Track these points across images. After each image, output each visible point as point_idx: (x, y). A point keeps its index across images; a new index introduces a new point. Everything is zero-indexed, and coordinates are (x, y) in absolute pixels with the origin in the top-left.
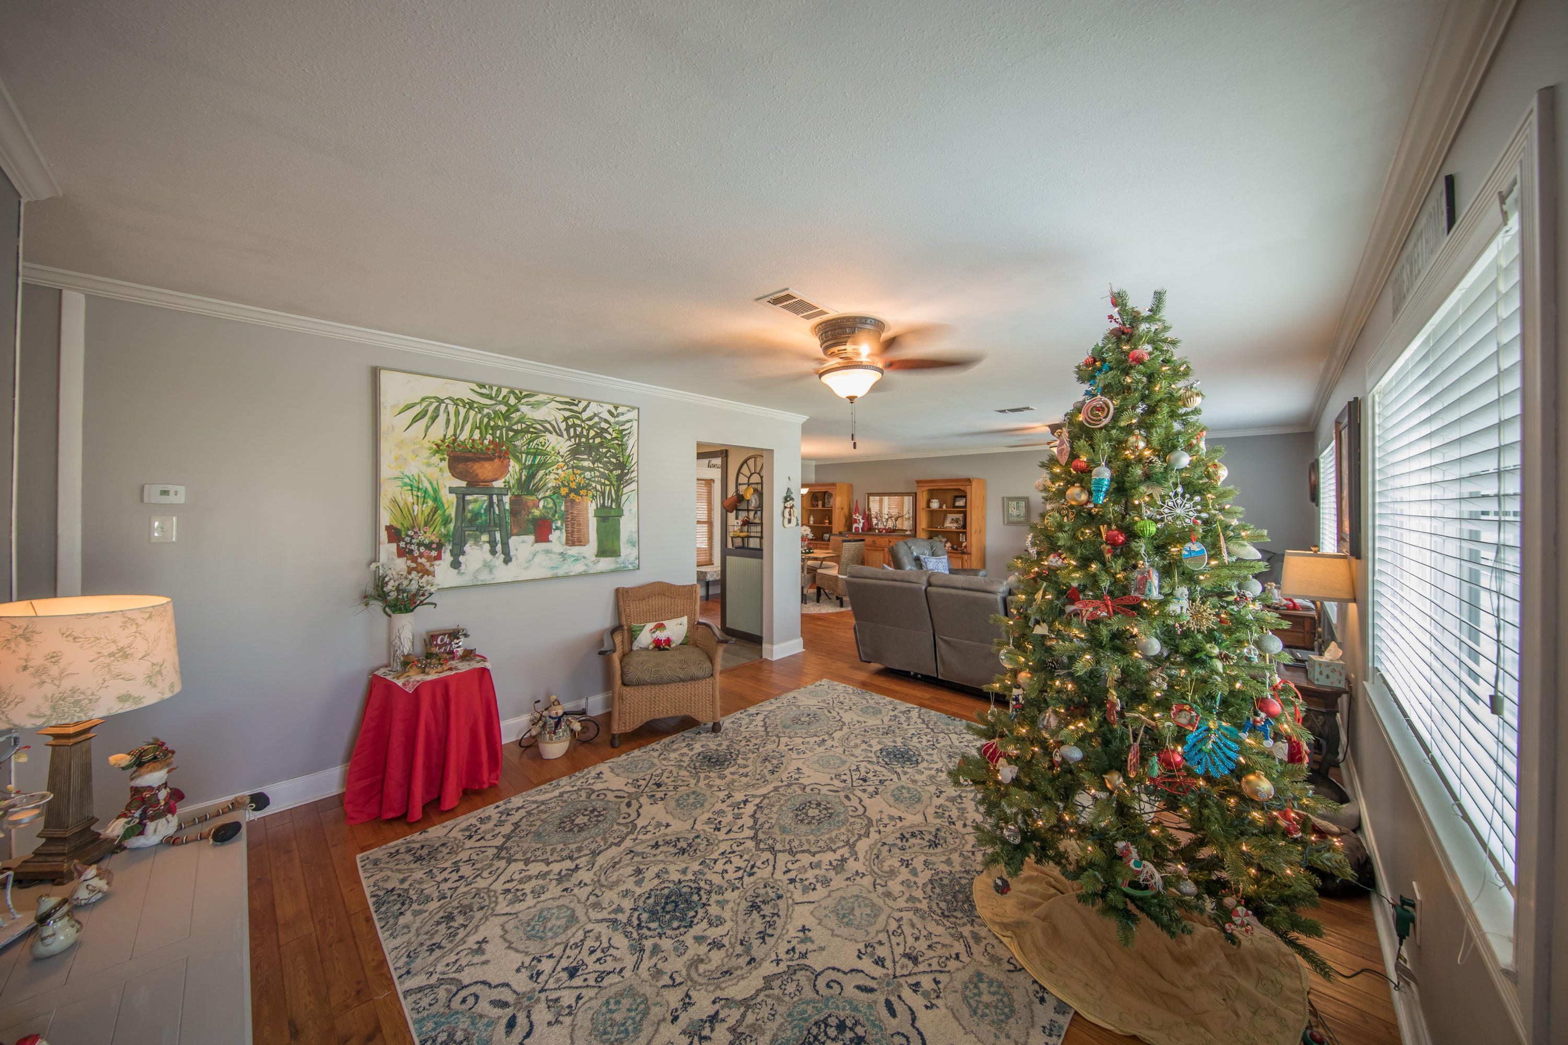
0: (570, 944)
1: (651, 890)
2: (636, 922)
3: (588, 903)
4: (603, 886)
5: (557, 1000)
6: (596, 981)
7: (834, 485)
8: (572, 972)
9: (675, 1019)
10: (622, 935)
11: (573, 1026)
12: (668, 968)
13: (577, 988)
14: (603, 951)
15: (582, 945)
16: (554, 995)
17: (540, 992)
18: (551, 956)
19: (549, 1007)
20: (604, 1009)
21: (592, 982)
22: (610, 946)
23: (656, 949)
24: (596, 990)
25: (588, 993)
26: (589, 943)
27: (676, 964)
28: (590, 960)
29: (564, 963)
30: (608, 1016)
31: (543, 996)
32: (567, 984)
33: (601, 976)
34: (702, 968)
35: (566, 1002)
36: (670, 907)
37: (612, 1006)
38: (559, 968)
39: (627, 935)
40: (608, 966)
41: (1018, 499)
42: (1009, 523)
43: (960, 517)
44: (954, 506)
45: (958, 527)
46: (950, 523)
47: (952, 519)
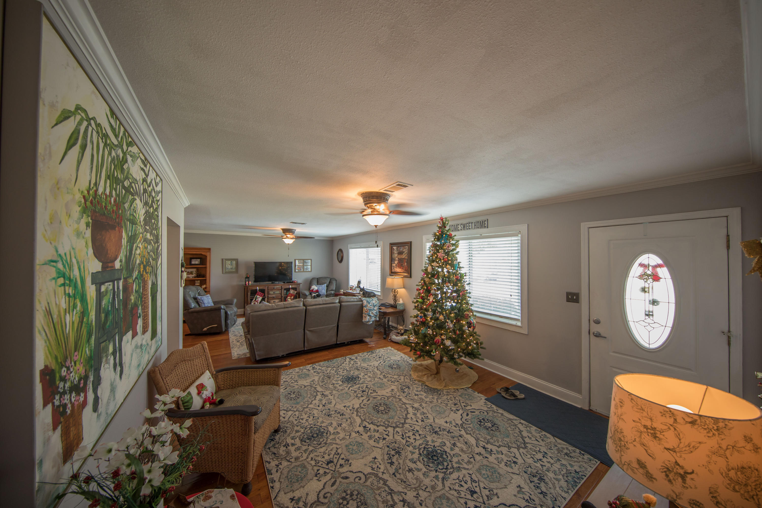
0: (458, 495)
1: (424, 465)
2: (444, 470)
3: (431, 491)
4: (419, 485)
5: (487, 496)
6: (476, 482)
8: (473, 493)
9: (486, 457)
10: (451, 475)
11: (497, 489)
12: (466, 460)
13: (480, 489)
14: (461, 481)
15: (458, 490)
16: (485, 498)
17: (485, 504)
18: (466, 503)
19: (491, 499)
20: (488, 479)
21: (477, 484)
22: (458, 479)
23: (458, 462)
24: (480, 482)
25: (482, 485)
26: (457, 487)
27: (465, 457)
28: (466, 486)
29: (469, 497)
30: (490, 477)
31: (486, 502)
32: (479, 494)
33: (473, 481)
34: (465, 449)
35: (487, 492)
36: (435, 458)
37: (486, 476)
38: (473, 498)
39: (451, 473)
40: (469, 479)
41: (231, 260)
42: (226, 273)
43: (194, 270)
44: (191, 264)
45: (194, 277)
46: (187, 274)
47: (188, 272)
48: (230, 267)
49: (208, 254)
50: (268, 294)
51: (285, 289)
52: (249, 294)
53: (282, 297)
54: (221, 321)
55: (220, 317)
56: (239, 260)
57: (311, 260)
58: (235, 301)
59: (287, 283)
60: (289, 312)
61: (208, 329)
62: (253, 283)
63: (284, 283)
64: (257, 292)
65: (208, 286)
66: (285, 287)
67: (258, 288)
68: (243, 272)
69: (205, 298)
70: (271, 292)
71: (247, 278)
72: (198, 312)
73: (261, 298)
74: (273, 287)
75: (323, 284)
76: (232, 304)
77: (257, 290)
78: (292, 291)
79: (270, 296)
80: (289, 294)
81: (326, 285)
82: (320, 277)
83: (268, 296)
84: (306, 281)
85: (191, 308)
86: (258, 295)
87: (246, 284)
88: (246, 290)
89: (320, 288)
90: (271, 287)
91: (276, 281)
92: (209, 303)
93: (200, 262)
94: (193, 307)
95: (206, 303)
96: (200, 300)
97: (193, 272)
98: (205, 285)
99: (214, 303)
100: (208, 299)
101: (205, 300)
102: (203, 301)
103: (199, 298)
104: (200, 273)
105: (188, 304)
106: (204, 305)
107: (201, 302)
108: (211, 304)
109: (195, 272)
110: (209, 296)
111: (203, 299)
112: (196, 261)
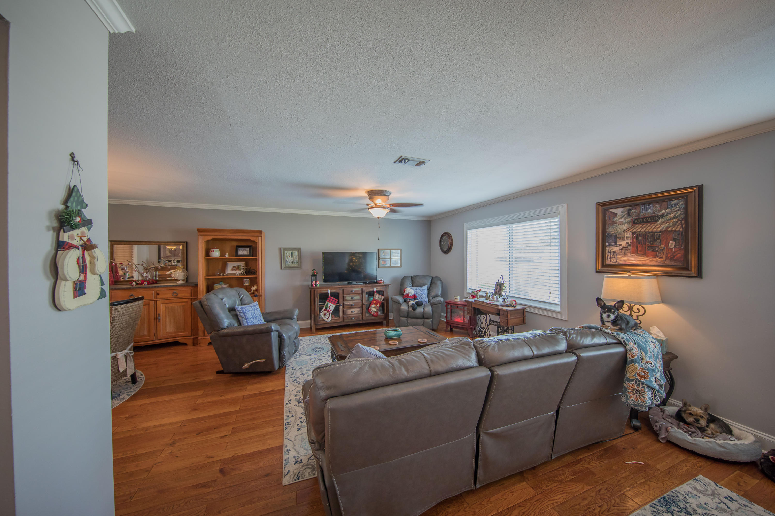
41: (293, 249)
42: (285, 268)
43: (242, 264)
44: (237, 255)
45: (241, 273)
46: (232, 270)
47: (234, 267)
48: (290, 260)
49: (258, 240)
50: (343, 301)
51: (366, 293)
52: (317, 299)
53: (363, 304)
54: (270, 353)
55: (270, 346)
56: (302, 251)
57: (401, 250)
58: (296, 312)
59: (369, 283)
60: (446, 389)
61: (250, 366)
62: (322, 283)
63: (365, 283)
64: (328, 296)
65: (259, 288)
66: (368, 291)
67: (329, 291)
68: (308, 267)
69: (249, 308)
70: (348, 298)
71: (314, 275)
72: (234, 335)
73: (334, 306)
74: (350, 289)
75: (422, 286)
76: (291, 319)
77: (328, 293)
78: (377, 297)
79: (346, 303)
80: (374, 300)
81: (426, 287)
82: (415, 275)
83: (343, 303)
84: (394, 280)
85: (223, 329)
86: (329, 301)
87: (312, 285)
88: (312, 293)
89: (419, 292)
90: (348, 289)
91: (354, 280)
92: (254, 317)
93: (248, 251)
94: (226, 326)
95: (250, 318)
96: (240, 312)
97: (241, 266)
98: (255, 286)
99: (264, 318)
100: (255, 310)
101: (248, 311)
102: (245, 315)
103: (239, 309)
104: (249, 268)
105: (218, 321)
106: (247, 322)
107: (242, 316)
108: (258, 321)
109: (243, 266)
110: (257, 305)
111: (246, 310)
112: (244, 251)
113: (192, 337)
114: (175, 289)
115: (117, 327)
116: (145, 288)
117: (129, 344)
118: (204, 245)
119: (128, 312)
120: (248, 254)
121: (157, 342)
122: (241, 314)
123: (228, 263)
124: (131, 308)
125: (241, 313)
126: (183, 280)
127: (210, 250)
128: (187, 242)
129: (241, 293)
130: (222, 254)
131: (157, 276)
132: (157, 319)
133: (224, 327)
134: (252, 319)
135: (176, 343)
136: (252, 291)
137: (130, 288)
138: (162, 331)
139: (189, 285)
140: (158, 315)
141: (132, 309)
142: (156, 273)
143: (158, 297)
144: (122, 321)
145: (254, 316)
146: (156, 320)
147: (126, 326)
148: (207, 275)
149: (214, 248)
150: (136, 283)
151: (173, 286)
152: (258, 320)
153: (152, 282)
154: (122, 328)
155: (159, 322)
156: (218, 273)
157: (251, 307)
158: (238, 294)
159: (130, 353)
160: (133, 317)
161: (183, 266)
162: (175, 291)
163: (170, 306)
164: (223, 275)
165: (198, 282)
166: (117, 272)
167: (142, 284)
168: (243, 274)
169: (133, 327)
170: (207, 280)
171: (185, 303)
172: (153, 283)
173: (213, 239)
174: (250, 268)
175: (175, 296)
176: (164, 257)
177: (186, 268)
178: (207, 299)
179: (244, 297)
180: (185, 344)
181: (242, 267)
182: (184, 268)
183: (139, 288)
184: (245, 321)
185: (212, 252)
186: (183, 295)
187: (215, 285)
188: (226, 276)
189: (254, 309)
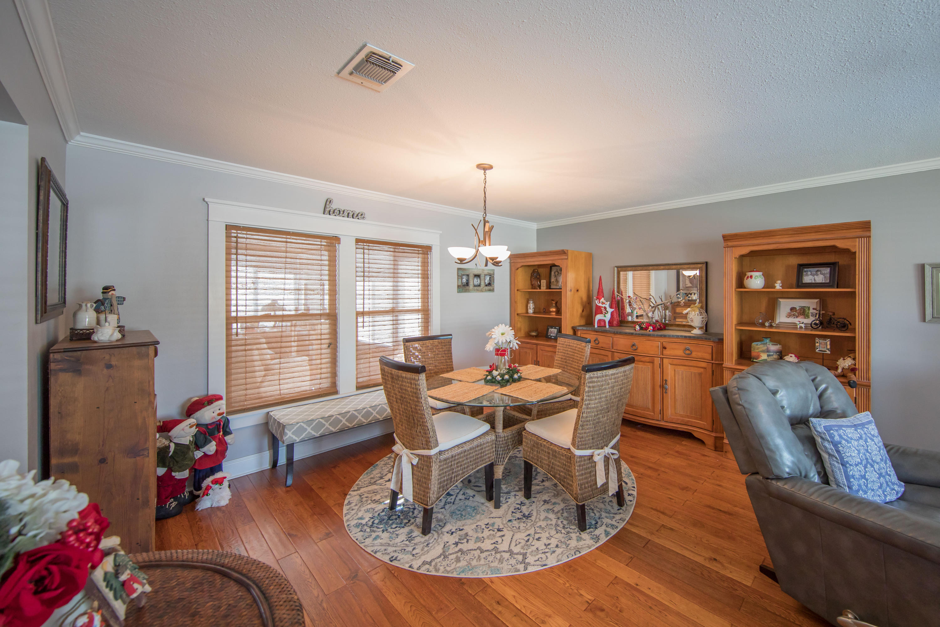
7: (564, 252)
43: (812, 304)
44: (800, 284)
45: (811, 324)
46: (789, 316)
47: (792, 309)
49: (859, 249)
65: (862, 367)
69: (850, 432)
85: (779, 478)
93: (828, 275)
94: (788, 473)
95: (856, 465)
96: (822, 438)
97: (809, 308)
98: (849, 359)
99: (895, 466)
100: (866, 441)
101: (848, 442)
102: (838, 451)
103: (819, 430)
104: (831, 314)
105: (767, 452)
106: (846, 472)
107: (830, 451)
108: (879, 478)
109: (813, 309)
110: (869, 422)
111: (840, 436)
112: (817, 275)
113: (714, 434)
114: (688, 342)
115: (593, 408)
116: (649, 335)
117: (614, 436)
118: (734, 265)
119: (608, 384)
120: (828, 281)
121: (663, 424)
122: (826, 444)
123: (780, 300)
124: (613, 377)
125: (828, 441)
126: (701, 328)
127: (746, 275)
128: (707, 263)
129: (819, 378)
130: (769, 283)
131: (667, 319)
132: (663, 386)
133: (781, 474)
134: (861, 468)
135: (688, 435)
136: (840, 370)
137: (632, 334)
138: (670, 409)
139: (709, 339)
140: (664, 382)
141: (615, 378)
142: (665, 312)
143: (665, 352)
144: (600, 398)
145: (867, 459)
146: (662, 389)
147: (607, 408)
148: (740, 323)
149: (753, 271)
150: (640, 326)
151: (686, 337)
152: (880, 475)
153: (659, 327)
154: (600, 410)
155: (666, 393)
156: (760, 321)
157: (855, 426)
158: (813, 380)
159: (613, 454)
160: (617, 393)
161: (701, 304)
162: (688, 346)
163: (681, 369)
164: (771, 326)
165: (723, 334)
166: (623, 308)
167: (646, 329)
168: (813, 326)
169: (617, 409)
170: (740, 332)
171: (702, 370)
172: (660, 329)
173: (752, 254)
174: (834, 314)
175: (688, 353)
176: (683, 288)
177: (706, 308)
178: (739, 389)
179: (829, 391)
180: (702, 442)
181: (811, 311)
182: (702, 307)
183: (643, 335)
184: (839, 469)
185: (749, 278)
186: (700, 354)
187: (754, 344)
188: (776, 327)
189: (864, 436)
